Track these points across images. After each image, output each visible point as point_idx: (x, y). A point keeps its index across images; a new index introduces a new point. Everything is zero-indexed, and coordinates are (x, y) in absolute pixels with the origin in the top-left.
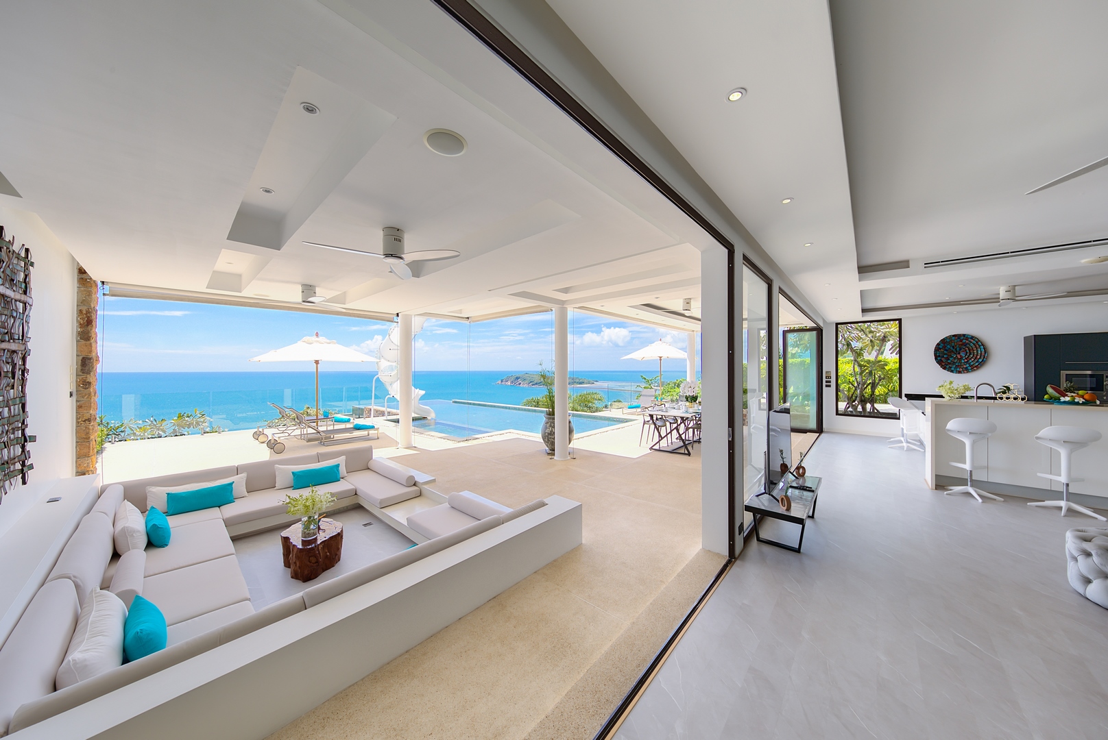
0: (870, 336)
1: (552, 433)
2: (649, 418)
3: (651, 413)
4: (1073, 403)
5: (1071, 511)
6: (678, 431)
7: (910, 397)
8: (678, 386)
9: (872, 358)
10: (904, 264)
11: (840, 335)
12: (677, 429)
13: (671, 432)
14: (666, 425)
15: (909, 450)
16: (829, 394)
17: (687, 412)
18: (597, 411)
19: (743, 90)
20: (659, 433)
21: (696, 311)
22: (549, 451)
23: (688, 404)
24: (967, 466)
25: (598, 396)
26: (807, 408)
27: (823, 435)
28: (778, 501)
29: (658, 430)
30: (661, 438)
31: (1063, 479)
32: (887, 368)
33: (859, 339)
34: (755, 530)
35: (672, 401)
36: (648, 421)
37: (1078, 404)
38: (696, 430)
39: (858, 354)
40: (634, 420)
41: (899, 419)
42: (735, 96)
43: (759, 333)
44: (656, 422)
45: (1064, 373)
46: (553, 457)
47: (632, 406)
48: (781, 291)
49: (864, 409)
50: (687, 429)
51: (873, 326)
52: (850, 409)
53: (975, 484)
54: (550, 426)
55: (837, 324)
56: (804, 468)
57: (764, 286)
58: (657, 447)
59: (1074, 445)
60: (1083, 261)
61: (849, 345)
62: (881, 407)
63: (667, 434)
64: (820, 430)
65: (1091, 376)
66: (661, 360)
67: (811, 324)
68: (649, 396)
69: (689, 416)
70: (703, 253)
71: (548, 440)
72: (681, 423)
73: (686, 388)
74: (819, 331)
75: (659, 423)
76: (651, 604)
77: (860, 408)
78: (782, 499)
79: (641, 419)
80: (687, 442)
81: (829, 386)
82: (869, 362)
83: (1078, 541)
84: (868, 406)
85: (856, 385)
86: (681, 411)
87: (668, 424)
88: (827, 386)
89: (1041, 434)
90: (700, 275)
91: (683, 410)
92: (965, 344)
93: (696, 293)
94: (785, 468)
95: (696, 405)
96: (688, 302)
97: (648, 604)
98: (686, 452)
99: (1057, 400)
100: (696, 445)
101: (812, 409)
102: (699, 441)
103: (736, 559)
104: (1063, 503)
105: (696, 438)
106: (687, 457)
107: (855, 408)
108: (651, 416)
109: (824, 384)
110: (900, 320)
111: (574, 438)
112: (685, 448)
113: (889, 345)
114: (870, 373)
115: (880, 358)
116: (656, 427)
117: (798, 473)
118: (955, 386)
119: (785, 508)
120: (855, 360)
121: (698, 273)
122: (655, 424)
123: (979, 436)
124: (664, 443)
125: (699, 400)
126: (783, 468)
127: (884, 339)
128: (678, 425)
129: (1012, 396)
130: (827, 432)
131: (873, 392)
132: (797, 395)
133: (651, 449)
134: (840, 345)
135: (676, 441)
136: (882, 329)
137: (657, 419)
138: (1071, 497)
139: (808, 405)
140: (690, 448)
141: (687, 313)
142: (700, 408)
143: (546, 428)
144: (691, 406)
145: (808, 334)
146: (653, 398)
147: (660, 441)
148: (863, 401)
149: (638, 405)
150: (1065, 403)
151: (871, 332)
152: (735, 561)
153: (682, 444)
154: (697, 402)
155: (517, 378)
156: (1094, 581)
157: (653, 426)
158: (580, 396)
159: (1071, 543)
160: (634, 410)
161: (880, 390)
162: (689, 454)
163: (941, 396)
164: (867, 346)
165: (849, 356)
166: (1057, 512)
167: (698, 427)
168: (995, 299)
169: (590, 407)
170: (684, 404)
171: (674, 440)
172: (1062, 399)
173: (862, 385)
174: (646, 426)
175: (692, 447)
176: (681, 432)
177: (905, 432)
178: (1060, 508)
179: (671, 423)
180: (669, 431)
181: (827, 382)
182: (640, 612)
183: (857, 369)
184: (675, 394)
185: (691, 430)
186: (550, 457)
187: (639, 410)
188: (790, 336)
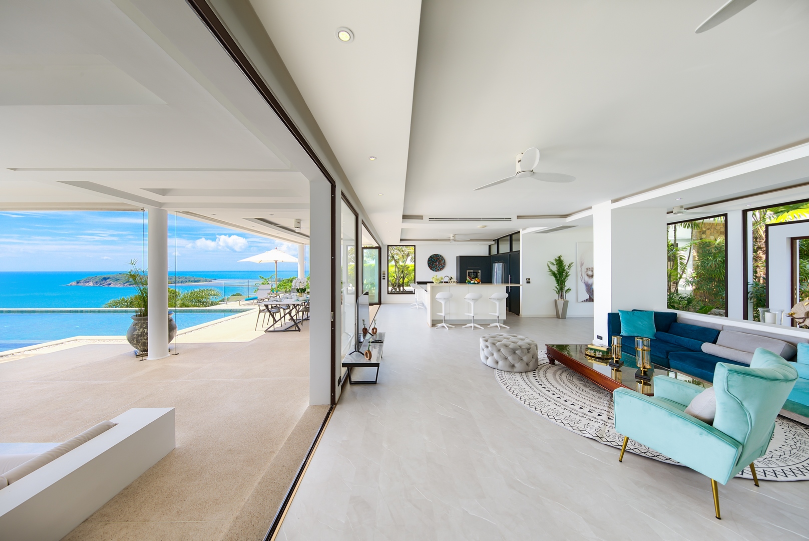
0: (402, 253)
1: (144, 335)
2: (265, 308)
3: (266, 303)
4: (474, 283)
5: (475, 327)
6: (290, 315)
7: (419, 283)
8: (291, 282)
9: (403, 264)
10: (420, 217)
11: (389, 252)
12: (290, 313)
13: (284, 316)
14: (280, 311)
15: (419, 308)
16: (384, 282)
17: (298, 300)
18: (212, 304)
19: (351, 32)
20: (274, 318)
21: (306, 228)
22: (139, 352)
23: (298, 294)
24: (443, 314)
25: (213, 293)
26: (373, 291)
27: (381, 305)
28: (364, 355)
29: (273, 316)
30: (275, 321)
31: (472, 315)
32: (409, 269)
33: (397, 254)
34: (348, 376)
35: (286, 292)
36: (264, 310)
37: (476, 284)
38: (304, 312)
39: (396, 262)
40: (251, 309)
41: (414, 294)
42: (344, 36)
43: (347, 248)
44: (271, 310)
45: (468, 271)
46: (144, 358)
47: (250, 298)
48: (363, 223)
49: (400, 290)
50: (298, 312)
51: (404, 248)
52: (394, 290)
53: (446, 321)
54: (141, 327)
55: (388, 246)
56: (376, 329)
57: (354, 217)
58: (272, 329)
59: (475, 300)
60: (479, 226)
61: (393, 257)
62: (407, 289)
63: (281, 318)
64: (380, 303)
65: (473, 272)
66: (276, 263)
67: (376, 245)
68: (266, 290)
69: (299, 303)
70: (311, 182)
71: (137, 341)
72: (293, 309)
73: (297, 283)
74: (379, 248)
75: (273, 310)
76: (259, 483)
77: (398, 290)
78: (366, 353)
79: (257, 308)
80: (297, 321)
81: (384, 279)
82: (402, 266)
83: (484, 342)
84: (401, 288)
85: (396, 277)
86: (293, 300)
87: (282, 310)
88: (383, 279)
89: (466, 297)
90: (309, 202)
91: (294, 298)
92: (438, 259)
93: (305, 216)
94: (365, 331)
95: (305, 295)
96: (299, 222)
97: (256, 484)
98: (297, 329)
99: (469, 282)
100: (304, 323)
101: (375, 291)
102: (307, 319)
103: (336, 404)
104: (472, 325)
105: (305, 317)
106: (298, 332)
107: (396, 289)
108: (267, 306)
109: (382, 278)
110: (415, 246)
111: (177, 334)
112: (296, 326)
113: (409, 258)
114: (402, 272)
115: (406, 264)
116: (271, 314)
117: (373, 332)
118: (438, 277)
119: (368, 358)
120: (396, 265)
121: (307, 201)
122: (270, 312)
123: (447, 300)
124: (278, 325)
125: (308, 290)
126: (364, 331)
127: (408, 255)
128: (291, 310)
129: (453, 281)
130: (383, 304)
131: (403, 281)
132: (367, 284)
133: (266, 331)
134: (389, 257)
135: (289, 321)
136: (407, 250)
137: (272, 307)
138: (475, 321)
139: (374, 290)
140: (300, 325)
141: (297, 230)
142: (308, 296)
143: (135, 330)
144: (301, 295)
145: (374, 250)
146: (269, 291)
147: (274, 324)
148: (399, 286)
149: (256, 296)
150: (472, 283)
151: (403, 251)
152: (335, 407)
153: (294, 324)
154: (306, 292)
155: (105, 279)
156: (489, 358)
157: (268, 314)
158: (192, 293)
159: (482, 343)
160: (252, 301)
161: (406, 280)
162: (299, 330)
163: (433, 282)
164: (401, 258)
165: (393, 263)
166: (470, 328)
167: (307, 309)
168: (449, 240)
169: (203, 302)
170: (295, 295)
171: (287, 321)
172: (472, 282)
173: (398, 278)
174: (262, 314)
175: (302, 324)
176: (292, 315)
177: (417, 300)
178: (472, 327)
179: (284, 309)
180: (282, 315)
181: (383, 277)
182: (247, 498)
183: (397, 270)
184: (288, 287)
185: (301, 313)
186: (141, 358)
187: (256, 301)
188: (365, 251)
